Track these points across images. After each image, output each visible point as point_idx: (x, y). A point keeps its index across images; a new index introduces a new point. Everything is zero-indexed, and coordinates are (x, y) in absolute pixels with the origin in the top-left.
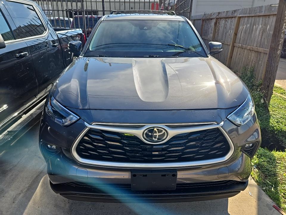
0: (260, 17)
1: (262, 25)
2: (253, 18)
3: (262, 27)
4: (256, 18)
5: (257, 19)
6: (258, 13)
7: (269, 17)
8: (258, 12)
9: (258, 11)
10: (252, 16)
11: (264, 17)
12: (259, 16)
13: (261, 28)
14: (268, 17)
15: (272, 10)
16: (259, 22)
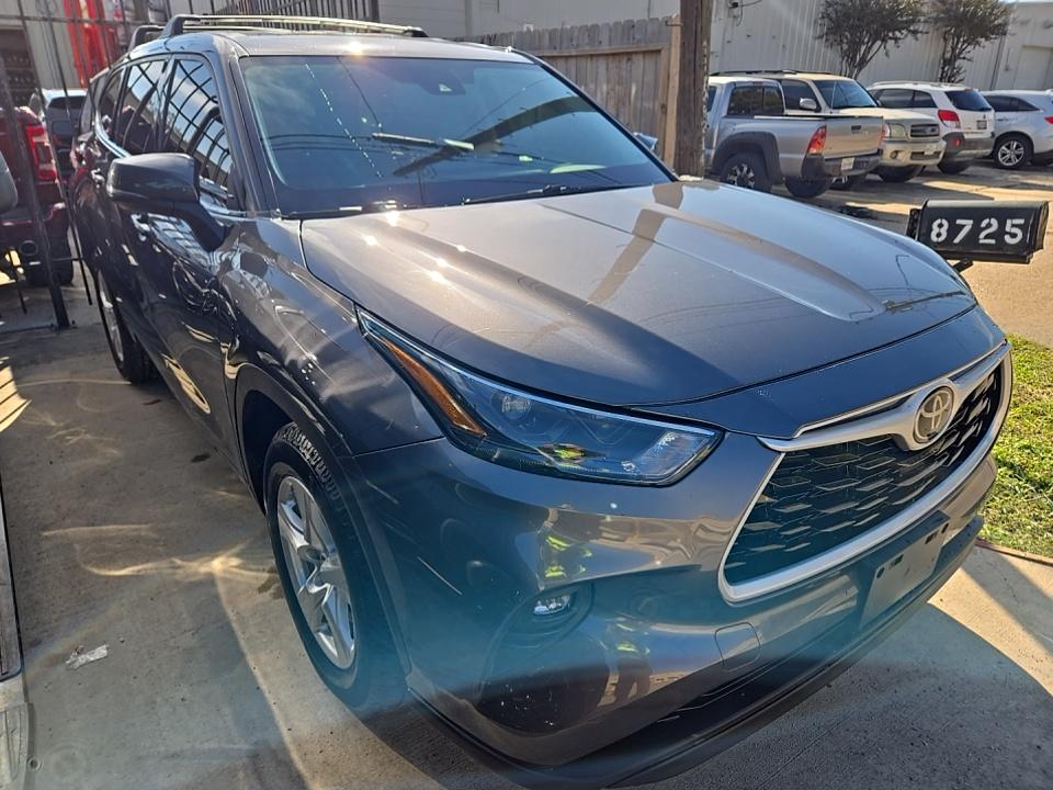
0: (595, 59)
1: (608, 82)
2: (573, 61)
3: (613, 89)
4: (583, 62)
5: (589, 64)
6: (587, 48)
7: (629, 60)
8: (588, 44)
9: (586, 41)
10: (567, 57)
11: (611, 58)
12: (592, 56)
13: (608, 93)
14: (625, 58)
15: (634, 38)
16: (597, 73)
